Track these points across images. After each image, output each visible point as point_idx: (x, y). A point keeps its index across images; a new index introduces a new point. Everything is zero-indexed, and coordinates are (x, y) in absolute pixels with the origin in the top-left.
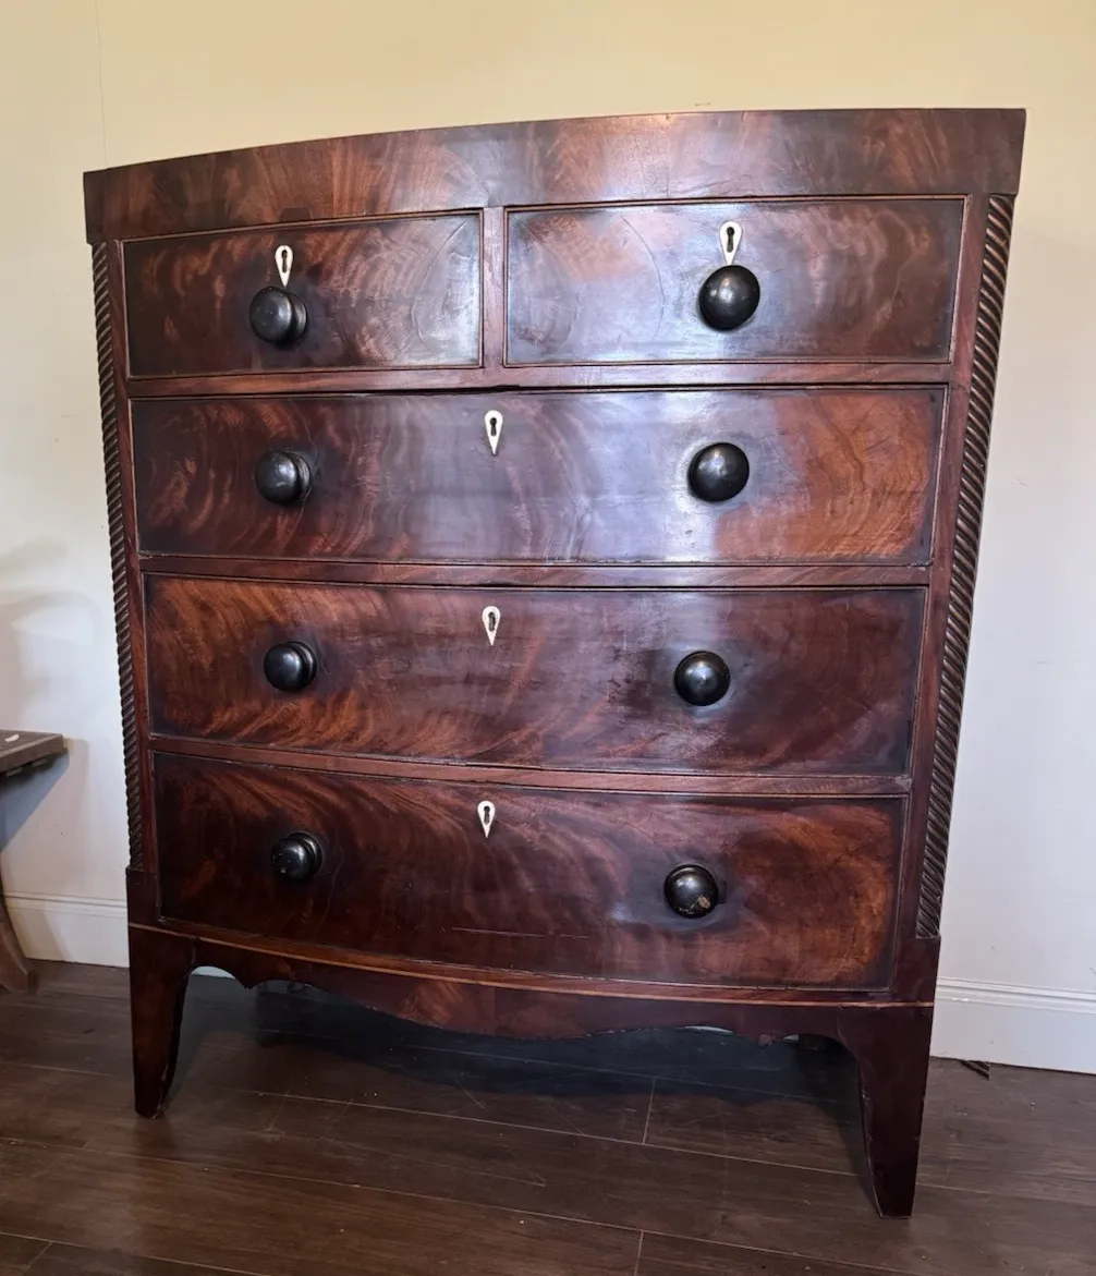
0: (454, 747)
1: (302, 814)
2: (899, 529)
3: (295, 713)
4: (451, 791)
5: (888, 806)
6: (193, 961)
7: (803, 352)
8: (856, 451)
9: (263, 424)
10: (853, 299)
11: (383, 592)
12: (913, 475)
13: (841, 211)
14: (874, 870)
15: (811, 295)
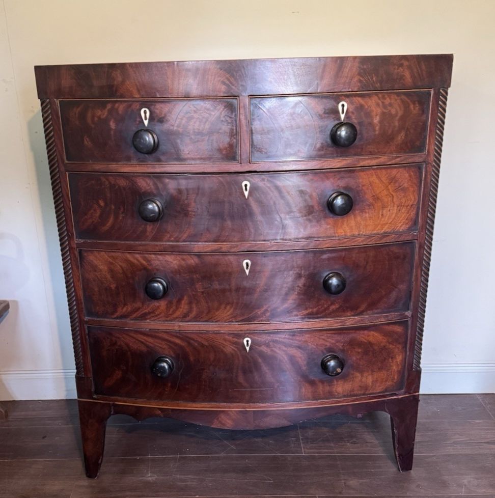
0: (232, 317)
1: (164, 349)
2: (407, 219)
3: (158, 307)
4: (232, 335)
5: (403, 323)
6: (112, 413)
7: (371, 153)
8: (391, 191)
9: (138, 186)
10: (390, 132)
11: (199, 256)
12: (412, 198)
13: (386, 96)
14: (398, 348)
15: (375, 131)
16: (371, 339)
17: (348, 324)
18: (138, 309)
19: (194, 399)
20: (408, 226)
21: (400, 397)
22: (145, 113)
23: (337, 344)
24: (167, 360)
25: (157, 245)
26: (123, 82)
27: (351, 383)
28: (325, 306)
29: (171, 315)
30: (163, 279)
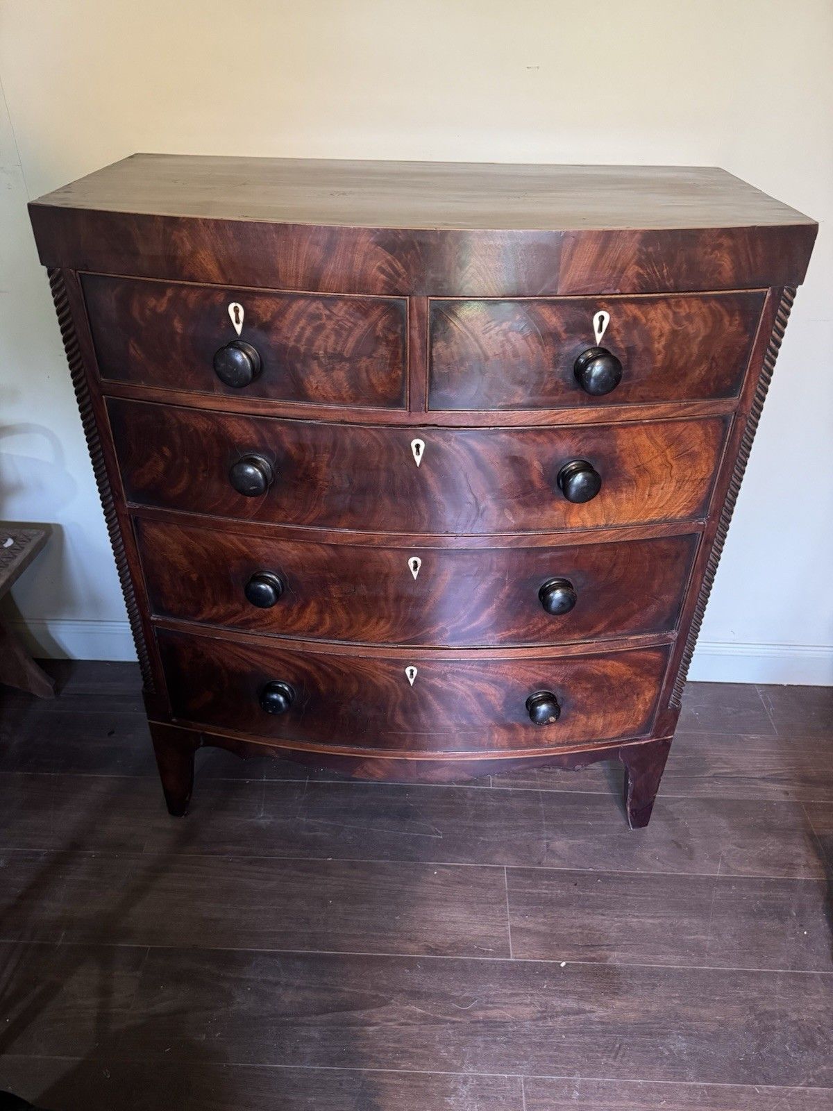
0: (389, 636)
1: (279, 671)
2: (690, 501)
3: (268, 615)
4: (386, 662)
5: (665, 650)
6: (202, 744)
7: (643, 400)
8: (669, 458)
9: (228, 432)
10: (681, 363)
11: (334, 547)
12: (704, 468)
13: (683, 302)
14: (650, 681)
15: (654, 362)
16: (608, 671)
17: (574, 651)
18: (235, 613)
19: (325, 740)
20: (690, 511)
21: (643, 743)
22: (236, 312)
23: (554, 678)
24: (284, 686)
25: (264, 527)
26: (193, 253)
27: (571, 727)
28: (540, 626)
29: (290, 626)
30: (274, 575)
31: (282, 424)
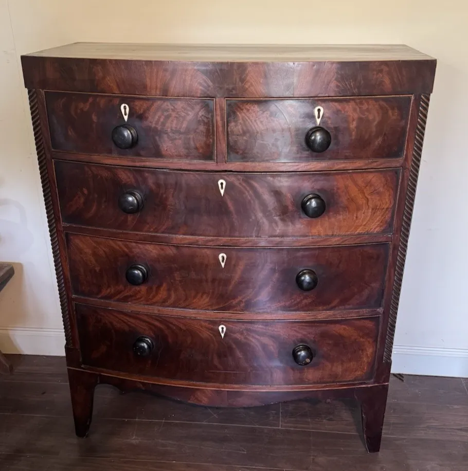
0: (209, 306)
1: (145, 330)
2: (381, 222)
3: (139, 291)
4: (208, 322)
5: (375, 319)
6: (98, 382)
7: (346, 158)
8: (366, 195)
9: (119, 177)
10: (367, 137)
11: (177, 247)
12: (387, 201)
13: (364, 102)
14: (369, 342)
15: (351, 135)
16: (342, 332)
17: (320, 317)
19: (172, 376)
20: (382, 228)
21: (369, 386)
22: (125, 109)
23: (309, 335)
24: (148, 340)
25: (137, 235)
26: (104, 78)
27: (321, 371)
28: (298, 300)
29: (152, 299)
30: (143, 266)
31: (148, 172)
